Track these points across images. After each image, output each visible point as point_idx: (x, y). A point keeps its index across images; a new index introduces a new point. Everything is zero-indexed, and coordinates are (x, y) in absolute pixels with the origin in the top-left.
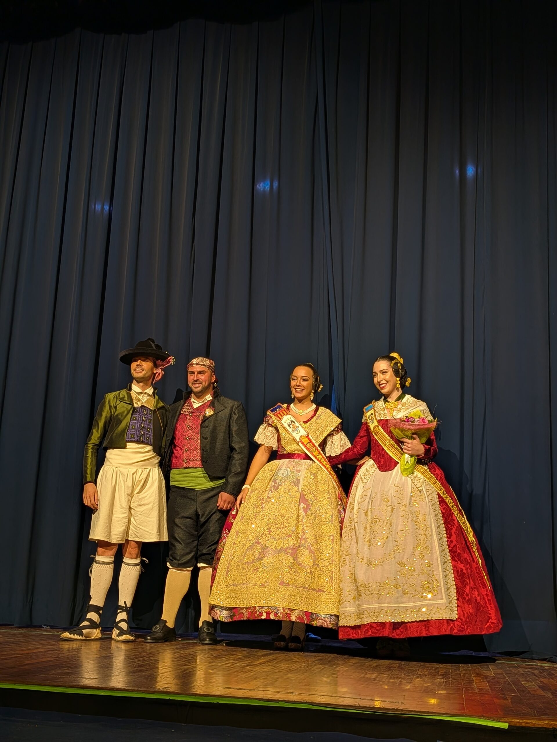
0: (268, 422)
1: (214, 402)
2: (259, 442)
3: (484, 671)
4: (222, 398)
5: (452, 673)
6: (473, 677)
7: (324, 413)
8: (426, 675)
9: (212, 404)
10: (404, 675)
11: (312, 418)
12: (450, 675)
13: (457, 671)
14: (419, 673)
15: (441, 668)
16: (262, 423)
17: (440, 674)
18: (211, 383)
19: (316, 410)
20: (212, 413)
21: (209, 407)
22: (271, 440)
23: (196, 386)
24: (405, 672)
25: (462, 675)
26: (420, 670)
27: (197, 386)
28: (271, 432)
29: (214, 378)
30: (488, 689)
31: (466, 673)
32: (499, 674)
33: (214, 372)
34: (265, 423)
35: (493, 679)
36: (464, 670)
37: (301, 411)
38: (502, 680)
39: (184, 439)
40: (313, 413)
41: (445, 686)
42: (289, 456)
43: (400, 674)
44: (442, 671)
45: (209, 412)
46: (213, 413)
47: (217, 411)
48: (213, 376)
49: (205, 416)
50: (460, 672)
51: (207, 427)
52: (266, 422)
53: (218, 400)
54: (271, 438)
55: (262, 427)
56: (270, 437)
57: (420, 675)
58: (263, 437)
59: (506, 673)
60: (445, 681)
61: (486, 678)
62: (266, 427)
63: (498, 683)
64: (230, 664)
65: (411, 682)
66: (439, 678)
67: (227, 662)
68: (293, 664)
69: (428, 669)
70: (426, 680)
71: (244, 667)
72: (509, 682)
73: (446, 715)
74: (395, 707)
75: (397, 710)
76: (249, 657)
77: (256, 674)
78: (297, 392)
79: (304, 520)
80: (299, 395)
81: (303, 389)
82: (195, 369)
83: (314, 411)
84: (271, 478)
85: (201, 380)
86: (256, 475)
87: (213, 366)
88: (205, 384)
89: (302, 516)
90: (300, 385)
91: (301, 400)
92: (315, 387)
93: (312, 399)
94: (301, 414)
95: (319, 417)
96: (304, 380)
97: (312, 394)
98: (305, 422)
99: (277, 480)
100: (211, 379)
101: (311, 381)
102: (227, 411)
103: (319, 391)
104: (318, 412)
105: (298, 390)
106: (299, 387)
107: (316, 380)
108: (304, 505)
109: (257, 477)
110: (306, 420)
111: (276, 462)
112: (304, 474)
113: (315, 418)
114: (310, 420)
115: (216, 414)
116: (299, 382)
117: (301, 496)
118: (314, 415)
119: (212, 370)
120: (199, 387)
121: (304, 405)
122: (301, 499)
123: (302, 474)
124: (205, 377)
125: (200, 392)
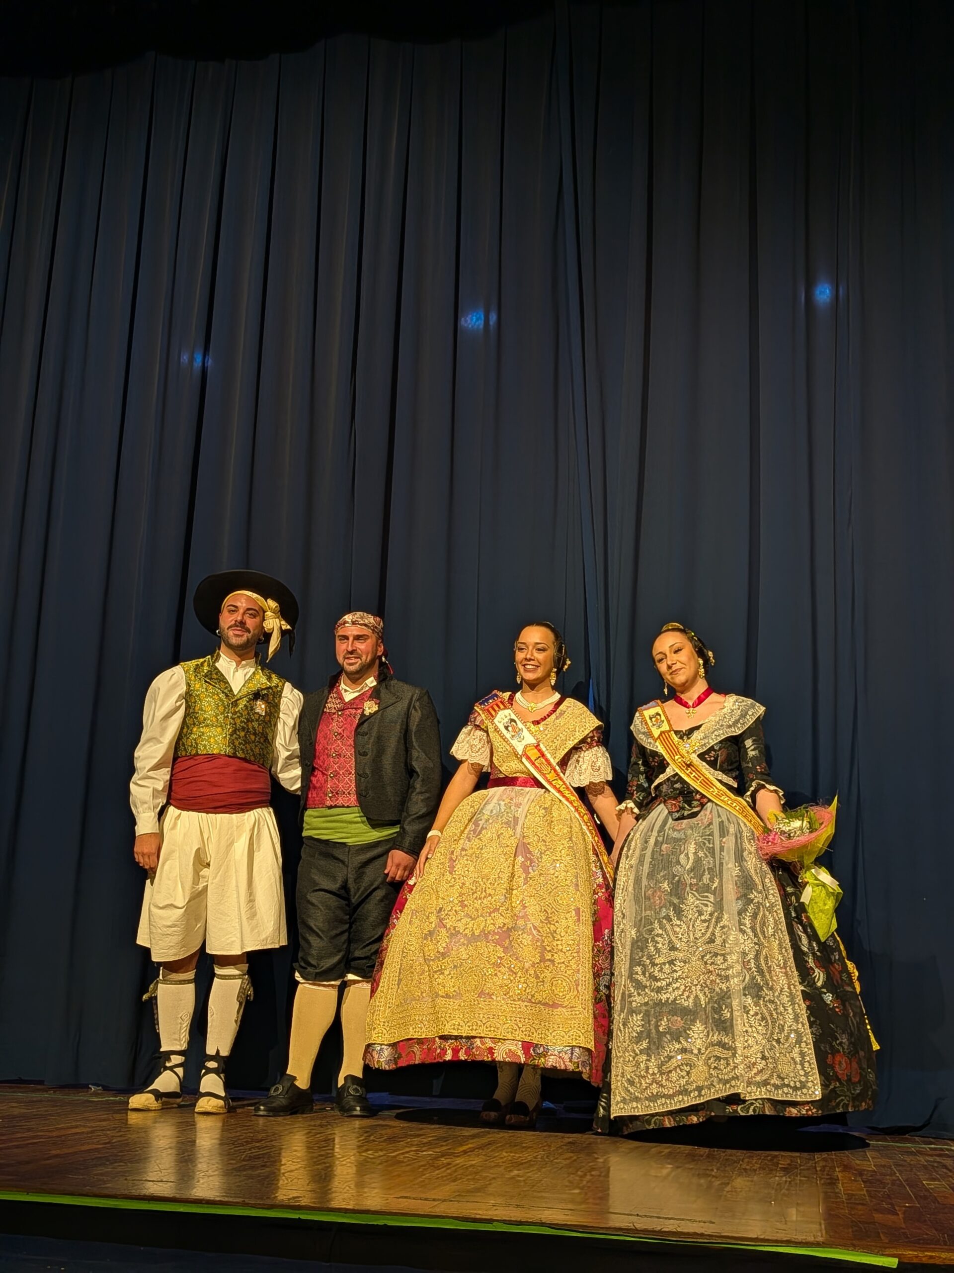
0: (474, 722)
1: (380, 690)
2: (459, 756)
3: (858, 1162)
4: (394, 682)
5: (801, 1165)
6: (838, 1173)
7: (572, 708)
8: (755, 1170)
9: (375, 694)
10: (718, 1169)
11: (549, 716)
12: (797, 1168)
13: (811, 1163)
14: (743, 1166)
15: (782, 1156)
16: (464, 724)
17: (780, 1168)
18: (376, 658)
19: (559, 703)
20: (375, 708)
21: (371, 697)
22: (478, 754)
23: (351, 662)
24: (718, 1165)
25: (818, 1169)
26: (746, 1160)
27: (353, 661)
28: (479, 741)
29: (382, 648)
30: (864, 1195)
31: (826, 1166)
32: (884, 1166)
33: (382, 637)
34: (469, 724)
35: (872, 1176)
37: (532, 704)
38: (888, 1177)
39: (328, 756)
40: (551, 708)
41: (787, 1190)
42: (507, 781)
43: (710, 1168)
44: (783, 1163)
45: (370, 707)
46: (377, 709)
47: (384, 706)
48: (380, 645)
49: (363, 715)
51: (367, 734)
52: (471, 723)
53: (386, 686)
54: (479, 750)
55: (465, 731)
56: (478, 747)
57: (745, 1169)
58: (466, 748)
59: (897, 1165)
60: (789, 1179)
61: (861, 1174)
62: (471, 731)
63: (882, 1183)
64: (412, 1153)
65: (728, 1184)
66: (778, 1174)
67: (407, 1149)
68: (522, 1152)
69: (760, 1159)
70: (755, 1178)
71: (436, 1158)
72: (901, 1181)
73: (789, 1243)
74: (699, 1231)
75: (702, 1235)
76: (445, 1139)
77: (455, 1171)
78: (526, 670)
79: (524, 884)
80: (530, 676)
81: (538, 667)
82: (350, 633)
83: (556, 704)
84: (472, 818)
85: (360, 652)
86: (451, 816)
87: (380, 627)
88: (367, 658)
89: (519, 877)
90: (533, 658)
91: (533, 685)
92: (558, 663)
93: (553, 684)
94: (532, 709)
95: (561, 714)
96: (539, 650)
97: (553, 675)
98: (536, 723)
99: (481, 820)
100: (377, 650)
101: (551, 652)
102: (402, 706)
103: (564, 669)
104: (562, 706)
105: (528, 667)
106: (531, 662)
107: (560, 650)
108: (523, 860)
109: (452, 818)
110: (538, 719)
111: (482, 792)
112: (527, 809)
113: (553, 716)
114: (544, 719)
115: (382, 709)
116: (530, 653)
117: (520, 844)
118: (554, 711)
119: (378, 634)
120: (355, 663)
121: (539, 695)
122: (518, 850)
123: (523, 810)
124: (367, 646)
125: (357, 672)
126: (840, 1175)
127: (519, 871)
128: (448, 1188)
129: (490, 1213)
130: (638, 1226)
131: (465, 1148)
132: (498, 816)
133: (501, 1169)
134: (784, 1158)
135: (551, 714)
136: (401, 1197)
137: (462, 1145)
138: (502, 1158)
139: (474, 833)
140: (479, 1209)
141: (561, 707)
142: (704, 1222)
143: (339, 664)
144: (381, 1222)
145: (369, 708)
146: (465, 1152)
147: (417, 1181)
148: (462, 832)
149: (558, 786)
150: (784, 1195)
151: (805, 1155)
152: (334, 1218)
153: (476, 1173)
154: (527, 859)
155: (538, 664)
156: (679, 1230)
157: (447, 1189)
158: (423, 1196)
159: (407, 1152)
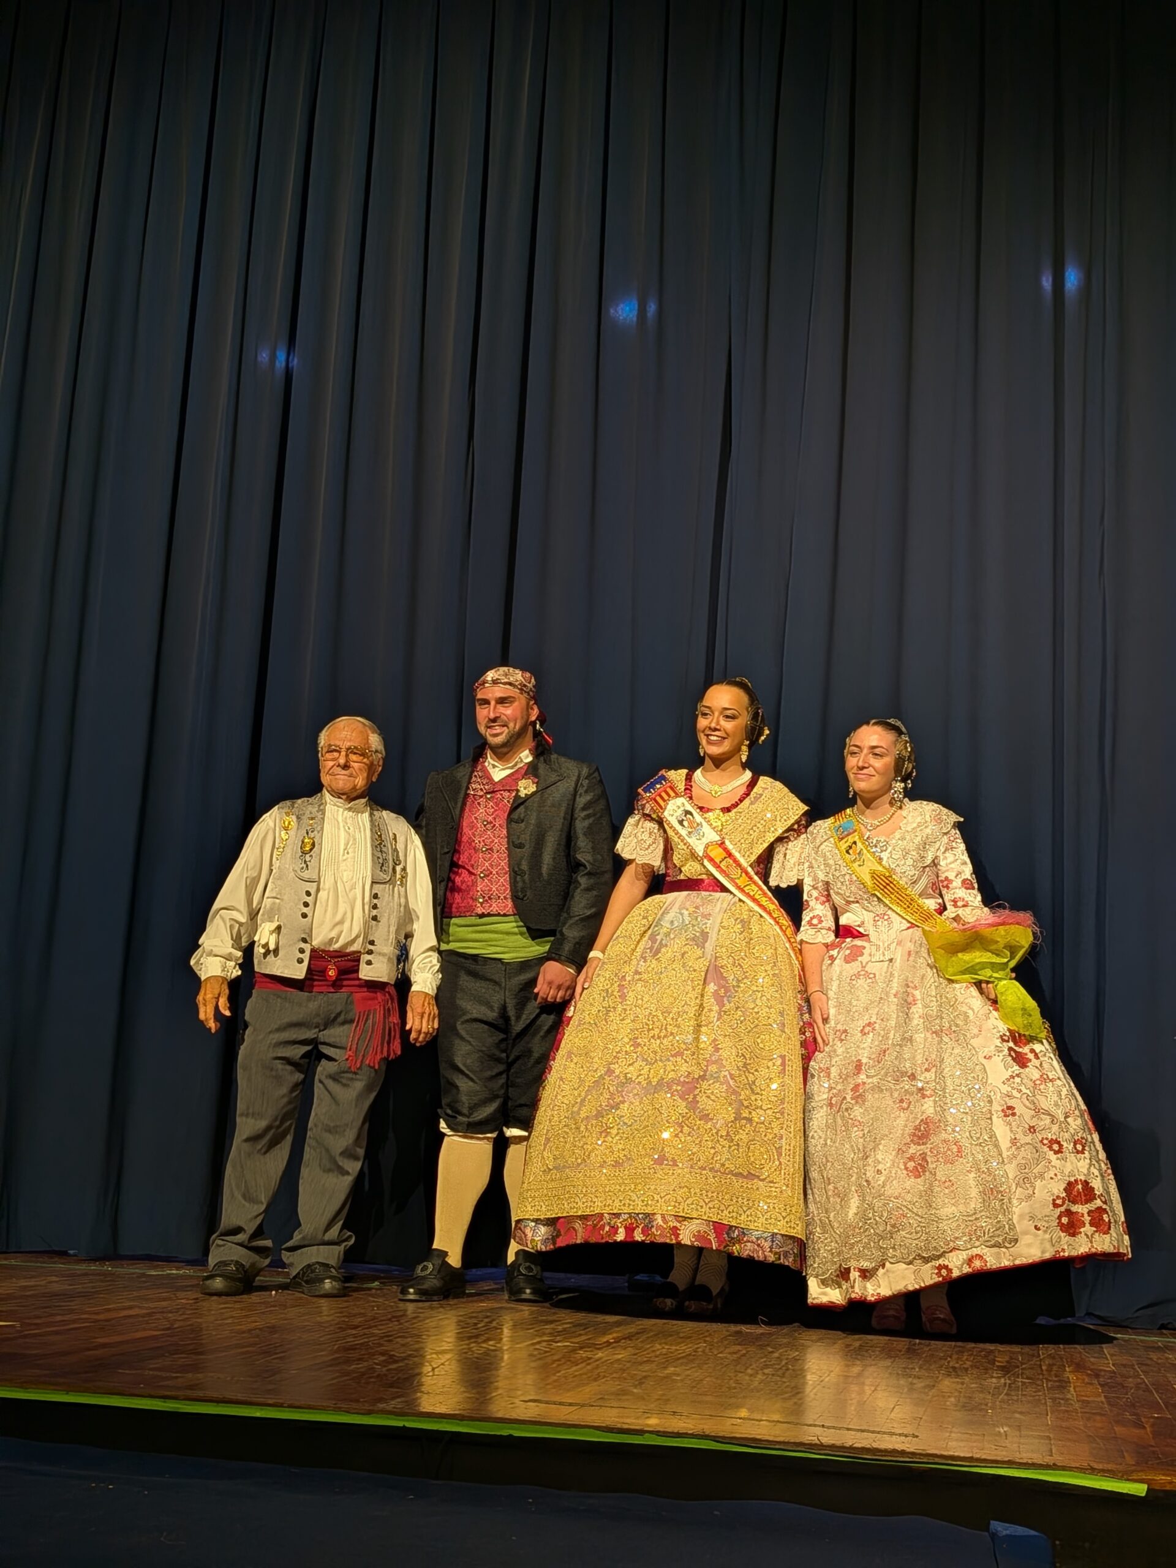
0: (643, 809)
1: (538, 767)
2: (626, 855)
3: (1092, 1360)
4: (554, 756)
5: (1022, 1364)
6: (1069, 1374)
7: (769, 790)
8: (966, 1369)
9: (530, 771)
10: (920, 1368)
11: (741, 801)
12: (1018, 1367)
13: (1035, 1359)
14: (951, 1364)
15: (999, 1351)
16: (630, 812)
17: (998, 1366)
18: (528, 725)
19: (752, 784)
20: (533, 789)
21: (527, 776)
22: (650, 851)
23: (495, 732)
24: (921, 1362)
25: (1044, 1368)
26: (955, 1356)
27: (498, 730)
28: (650, 833)
29: (535, 713)
30: (1102, 1402)
31: (1054, 1365)
32: (1125, 1366)
33: (533, 698)
34: (636, 812)
35: (1111, 1378)
36: (1050, 1356)
37: (716, 788)
38: (1130, 1380)
39: (476, 850)
40: (743, 790)
41: (1007, 1394)
42: (691, 885)
43: (911, 1366)
44: (1001, 1360)
46: (535, 789)
47: (543, 786)
48: (532, 709)
49: (517, 797)
50: (1041, 1360)
51: (521, 821)
52: (638, 810)
53: (546, 761)
54: (650, 845)
55: (631, 821)
56: (648, 843)
57: (954, 1368)
58: (633, 844)
59: (1141, 1364)
60: (1008, 1382)
61: (1097, 1376)
62: (639, 820)
63: (1123, 1387)
64: (544, 1344)
65: (934, 1386)
66: (995, 1375)
67: (538, 1339)
68: (680, 1343)
69: (972, 1354)
70: (967, 1380)
71: (574, 1350)
72: (1146, 1385)
73: (1011, 1464)
74: (899, 1447)
75: (903, 1453)
76: (585, 1326)
77: (597, 1367)
78: (710, 743)
79: (718, 1020)
80: (714, 750)
81: (724, 738)
82: (490, 695)
83: (748, 786)
84: (645, 932)
85: (505, 718)
86: (617, 929)
87: (530, 685)
88: (515, 725)
89: (710, 1010)
90: (718, 727)
91: (719, 762)
92: (752, 734)
93: (744, 760)
94: (716, 793)
95: (756, 799)
96: (727, 717)
97: (744, 748)
98: (726, 810)
99: (659, 934)
100: (528, 715)
101: (744, 719)
102: (565, 787)
103: (760, 742)
104: (756, 787)
105: (712, 738)
106: (717, 733)
107: (755, 716)
108: (716, 988)
109: (618, 932)
110: (728, 805)
111: (657, 898)
112: (719, 921)
113: (747, 802)
114: (736, 805)
115: (541, 790)
116: (715, 721)
117: (711, 968)
118: (747, 794)
119: (529, 694)
120: (501, 734)
121: (726, 774)
122: (708, 976)
123: (714, 922)
124: (513, 710)
125: (504, 745)
126: (1072, 1377)
127: (710, 1001)
128: (587, 1389)
129: (640, 1421)
130: (825, 1441)
131: (609, 1338)
132: (681, 930)
133: (653, 1366)
134: (1002, 1352)
135: (744, 798)
136: (530, 1401)
137: (604, 1334)
138: (654, 1351)
139: (651, 952)
140: (628, 1417)
141: (755, 790)
142: (906, 1436)
143: (480, 735)
144: (505, 1431)
145: (525, 788)
146: (608, 1344)
147: (550, 1381)
148: (634, 950)
149: (752, 893)
150: (1002, 1401)
151: (1027, 1349)
152: (446, 1426)
153: (624, 1370)
154: (720, 987)
155: (725, 736)
156: (875, 1445)
157: (588, 1391)
158: (557, 1399)
159: (539, 1343)
